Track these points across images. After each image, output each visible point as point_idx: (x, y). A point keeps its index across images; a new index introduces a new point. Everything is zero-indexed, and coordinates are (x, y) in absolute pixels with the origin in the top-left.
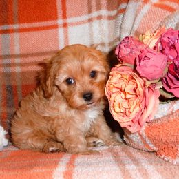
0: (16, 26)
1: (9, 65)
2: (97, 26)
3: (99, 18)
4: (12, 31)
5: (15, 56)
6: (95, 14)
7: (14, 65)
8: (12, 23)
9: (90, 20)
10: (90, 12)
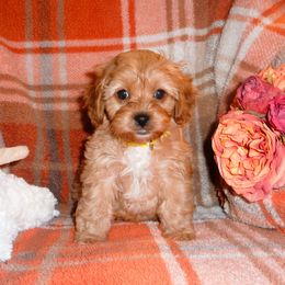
0: (62, 44)
1: (52, 100)
2: (181, 50)
3: (184, 38)
4: (57, 50)
5: (60, 87)
6: (177, 32)
7: (59, 100)
8: (56, 38)
9: (171, 41)
10: (170, 29)
